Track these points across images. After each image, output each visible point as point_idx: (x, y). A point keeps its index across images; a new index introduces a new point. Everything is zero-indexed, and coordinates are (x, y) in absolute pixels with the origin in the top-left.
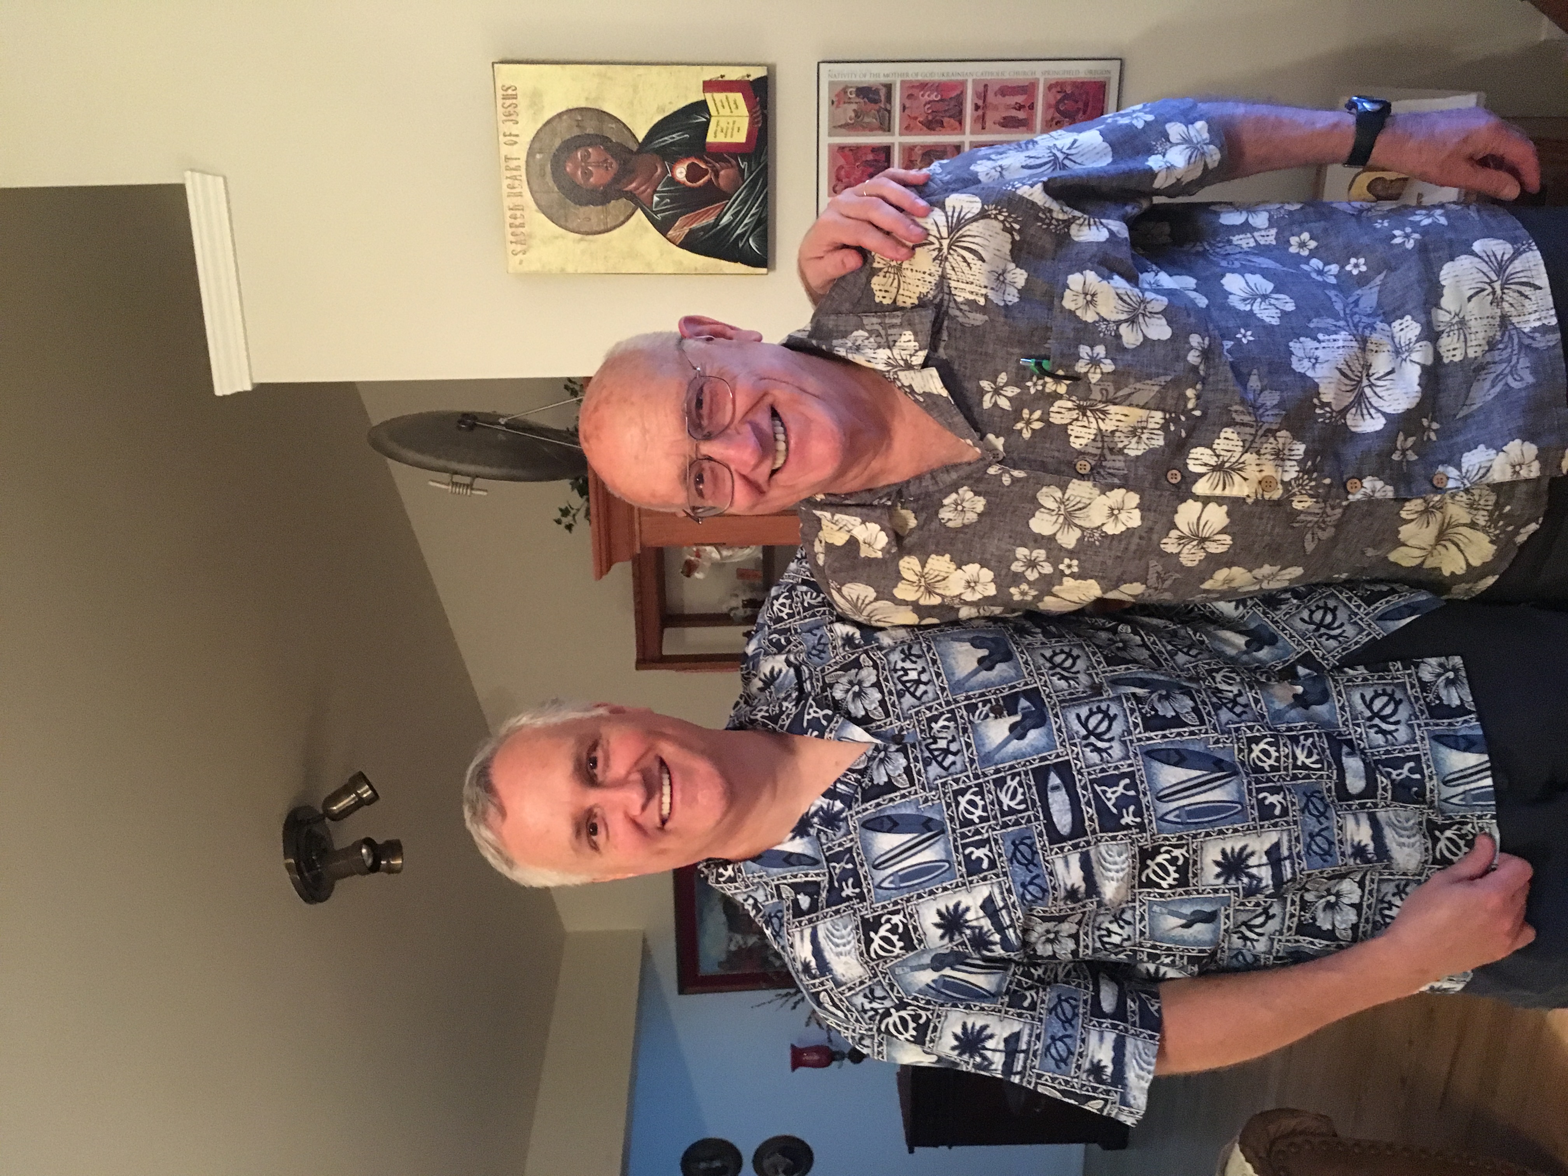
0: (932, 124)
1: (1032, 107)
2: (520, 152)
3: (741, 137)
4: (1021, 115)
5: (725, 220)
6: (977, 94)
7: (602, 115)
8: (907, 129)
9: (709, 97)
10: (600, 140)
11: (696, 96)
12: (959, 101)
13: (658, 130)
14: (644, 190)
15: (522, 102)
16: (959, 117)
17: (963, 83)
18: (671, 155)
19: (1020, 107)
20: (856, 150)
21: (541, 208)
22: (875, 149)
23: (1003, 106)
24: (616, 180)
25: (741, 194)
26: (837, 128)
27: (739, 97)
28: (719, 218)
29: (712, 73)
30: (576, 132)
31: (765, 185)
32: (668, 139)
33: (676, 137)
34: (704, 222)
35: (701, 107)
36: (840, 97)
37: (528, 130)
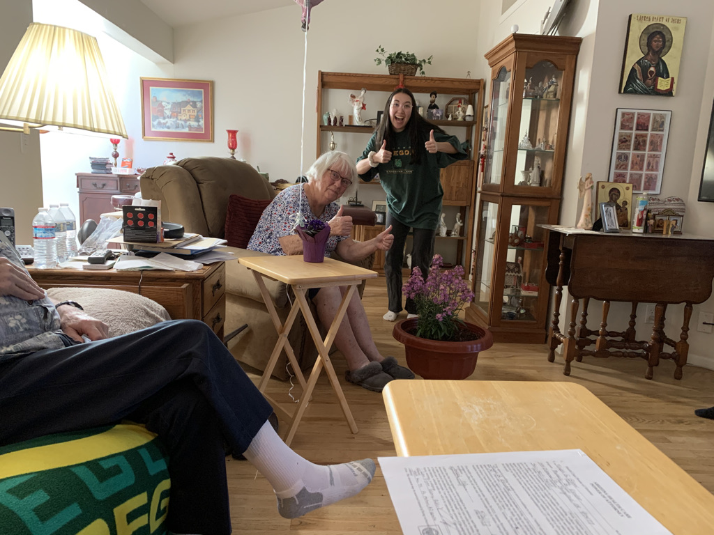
0: (652, 143)
1: (652, 170)
2: (664, 22)
3: (659, 87)
4: (650, 167)
5: (638, 81)
6: (657, 155)
7: (670, 47)
8: (652, 135)
9: (670, 79)
10: (664, 45)
11: (670, 76)
12: (656, 150)
13: (664, 63)
14: (649, 58)
15: (676, 25)
16: (653, 150)
17: (661, 151)
18: (657, 67)
19: (652, 167)
20: (649, 120)
21: (649, 26)
22: (648, 126)
23: (653, 163)
24: (653, 50)
25: (644, 86)
26: (655, 115)
27: (669, 87)
28: (639, 79)
29: (675, 80)
30: (667, 39)
31: (646, 94)
32: (661, 66)
33: (661, 68)
34: (638, 75)
35: (668, 77)
36: (662, 117)
37: (669, 25)
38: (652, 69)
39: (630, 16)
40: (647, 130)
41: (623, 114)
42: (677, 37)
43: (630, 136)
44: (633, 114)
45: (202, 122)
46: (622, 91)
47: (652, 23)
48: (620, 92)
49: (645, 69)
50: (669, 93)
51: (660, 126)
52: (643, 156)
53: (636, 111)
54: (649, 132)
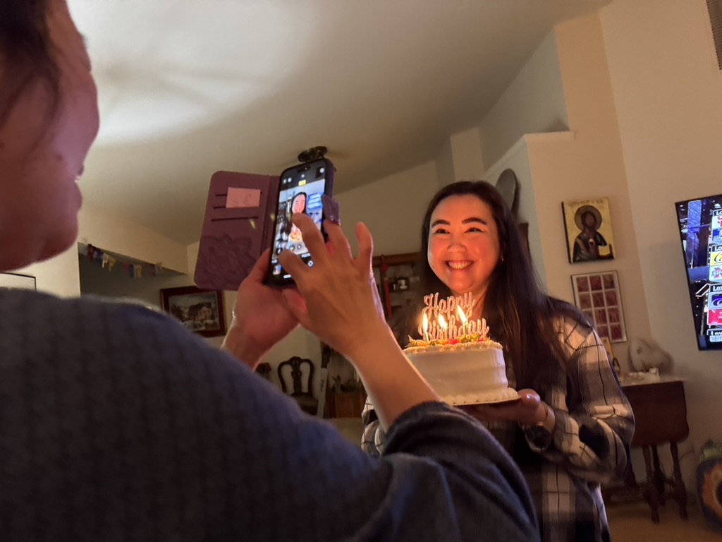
0: (608, 299)
1: (615, 322)
2: (591, 204)
5: (582, 251)
6: (615, 308)
7: (601, 222)
8: (606, 293)
9: (608, 246)
10: (595, 221)
11: (608, 243)
12: (613, 304)
13: (599, 235)
14: (586, 232)
15: (601, 204)
16: (611, 305)
17: (617, 305)
18: (595, 239)
19: (614, 319)
20: (600, 281)
21: (579, 209)
22: (601, 286)
23: (614, 315)
24: (588, 226)
25: (589, 254)
26: (604, 276)
27: (609, 252)
30: (596, 216)
31: (591, 260)
32: (598, 237)
33: (599, 239)
34: (581, 247)
35: (605, 244)
36: (611, 277)
37: (595, 205)
38: (591, 240)
39: (562, 204)
40: (600, 288)
41: (578, 280)
42: (605, 213)
43: (588, 296)
44: (586, 278)
45: (217, 320)
46: (572, 261)
47: (581, 206)
48: (570, 262)
49: (586, 243)
50: (610, 257)
51: (610, 284)
52: (604, 311)
53: (588, 276)
54: (603, 291)
